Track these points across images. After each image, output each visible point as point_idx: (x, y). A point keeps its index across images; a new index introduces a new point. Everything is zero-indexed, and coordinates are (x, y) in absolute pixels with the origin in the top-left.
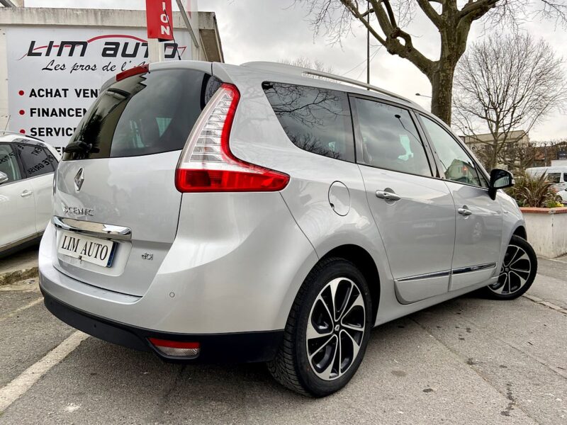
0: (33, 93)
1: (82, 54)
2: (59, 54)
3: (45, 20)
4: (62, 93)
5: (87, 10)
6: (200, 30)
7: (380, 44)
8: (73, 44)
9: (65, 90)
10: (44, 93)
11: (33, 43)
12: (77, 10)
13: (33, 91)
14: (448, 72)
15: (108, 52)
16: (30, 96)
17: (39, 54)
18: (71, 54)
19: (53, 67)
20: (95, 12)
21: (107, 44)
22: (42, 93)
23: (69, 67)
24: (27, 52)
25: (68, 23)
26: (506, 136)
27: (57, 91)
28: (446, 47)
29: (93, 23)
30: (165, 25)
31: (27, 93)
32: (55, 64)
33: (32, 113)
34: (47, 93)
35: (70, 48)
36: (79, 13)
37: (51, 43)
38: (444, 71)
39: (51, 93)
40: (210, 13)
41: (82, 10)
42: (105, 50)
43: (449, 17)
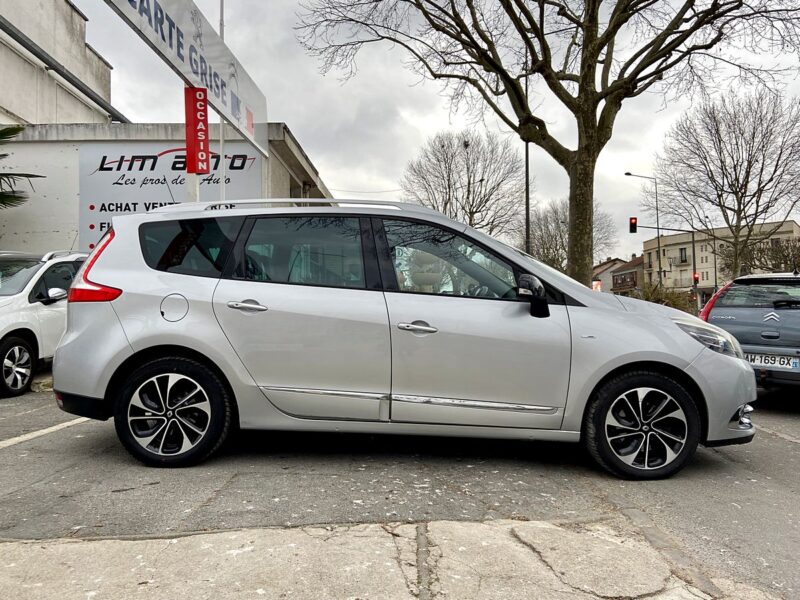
0: (103, 208)
1: (153, 168)
2: (130, 169)
3: (116, 136)
4: (132, 207)
5: (158, 125)
6: (270, 141)
7: (512, 130)
8: (144, 159)
9: (135, 204)
10: (114, 207)
11: (105, 158)
12: (148, 125)
13: (103, 205)
14: (586, 164)
15: (177, 166)
16: (101, 210)
17: (110, 169)
18: (141, 169)
19: (123, 182)
20: (166, 126)
21: (177, 157)
22: (112, 207)
23: (139, 181)
24: (98, 167)
25: (139, 138)
26: (750, 230)
27: (127, 205)
28: (584, 135)
29: (163, 138)
30: (203, 161)
31: (98, 207)
32: (125, 179)
33: (102, 227)
34: (117, 207)
35: (140, 162)
36: (150, 127)
37: (122, 158)
38: (582, 163)
39: (121, 207)
40: (279, 124)
41: (153, 125)
42: (175, 163)
43: (586, 101)
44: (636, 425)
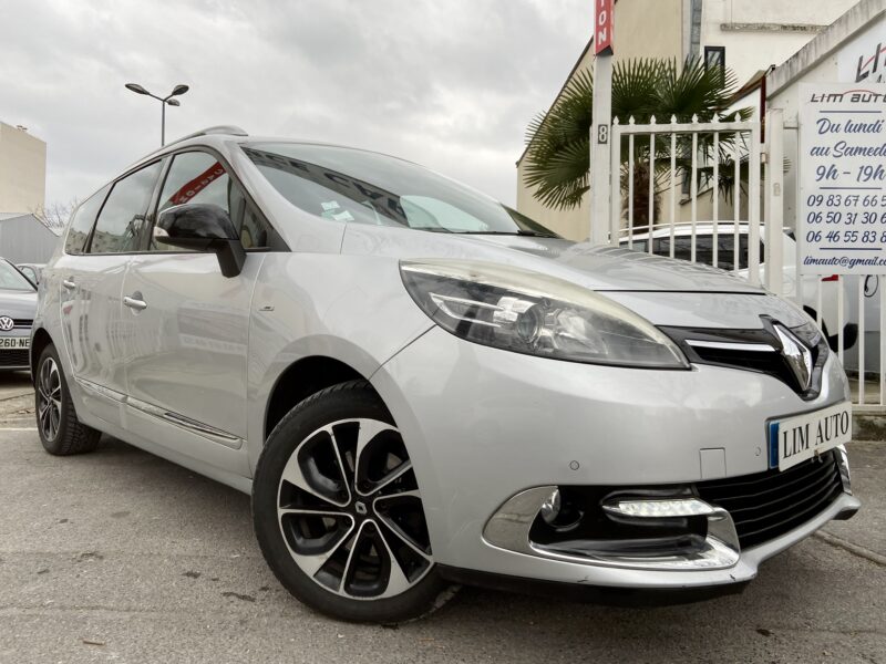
11: (861, 60)
17: (866, 75)
37: (878, 48)
44: (341, 496)
